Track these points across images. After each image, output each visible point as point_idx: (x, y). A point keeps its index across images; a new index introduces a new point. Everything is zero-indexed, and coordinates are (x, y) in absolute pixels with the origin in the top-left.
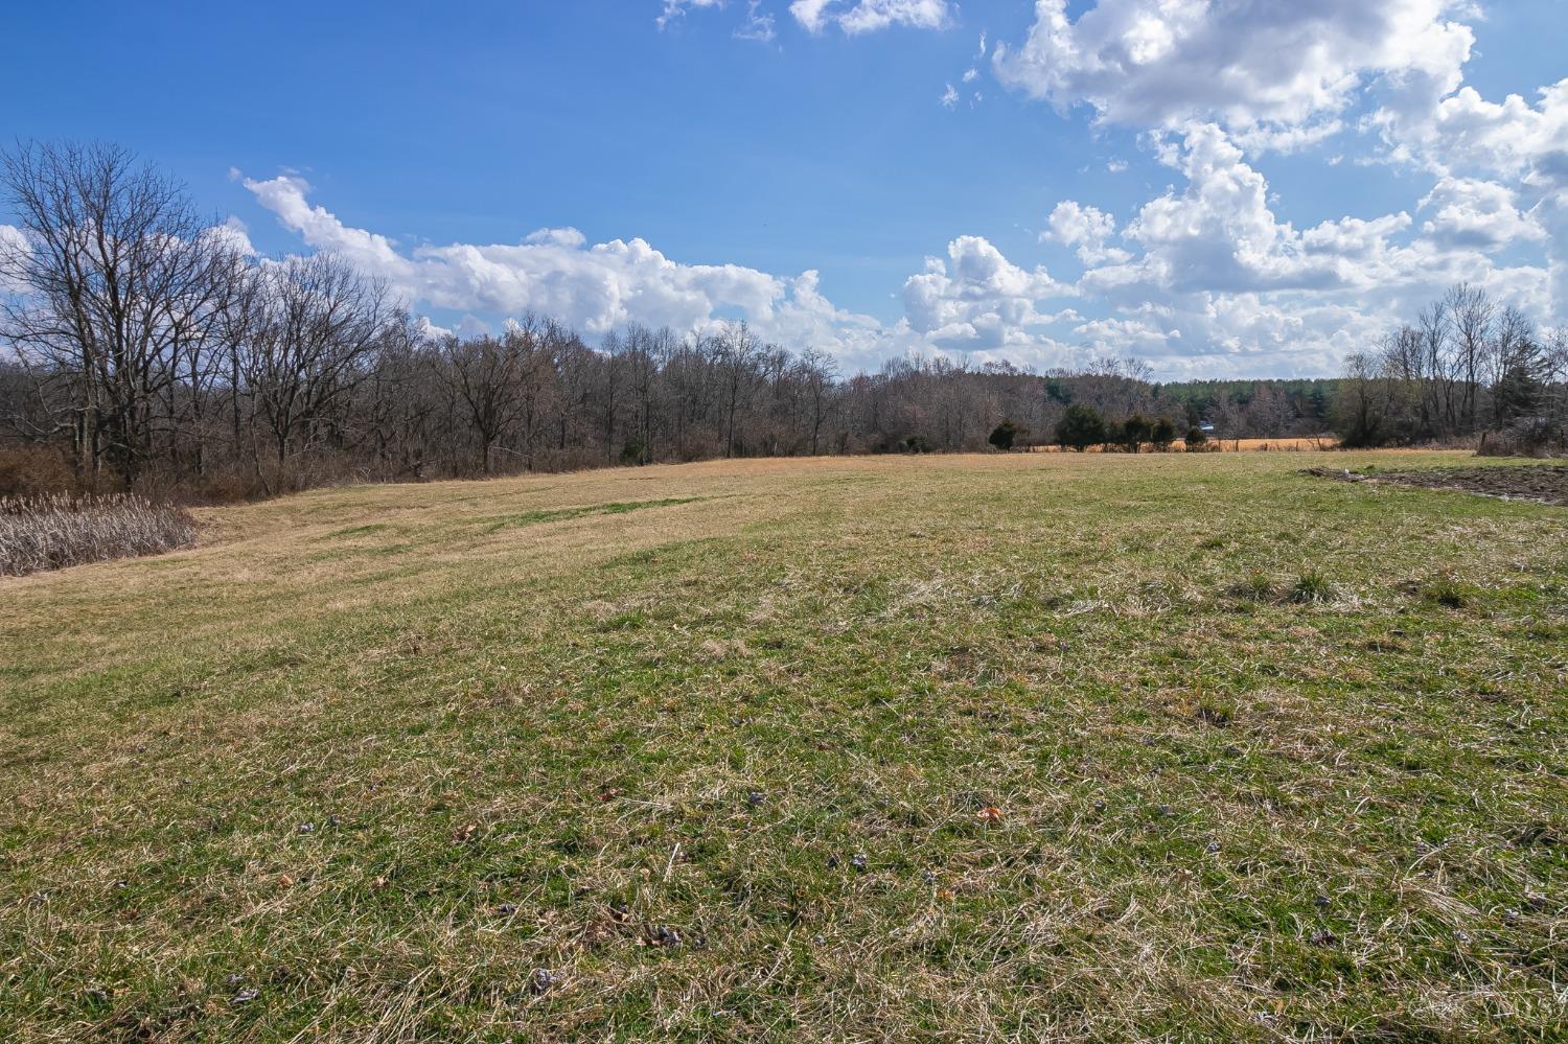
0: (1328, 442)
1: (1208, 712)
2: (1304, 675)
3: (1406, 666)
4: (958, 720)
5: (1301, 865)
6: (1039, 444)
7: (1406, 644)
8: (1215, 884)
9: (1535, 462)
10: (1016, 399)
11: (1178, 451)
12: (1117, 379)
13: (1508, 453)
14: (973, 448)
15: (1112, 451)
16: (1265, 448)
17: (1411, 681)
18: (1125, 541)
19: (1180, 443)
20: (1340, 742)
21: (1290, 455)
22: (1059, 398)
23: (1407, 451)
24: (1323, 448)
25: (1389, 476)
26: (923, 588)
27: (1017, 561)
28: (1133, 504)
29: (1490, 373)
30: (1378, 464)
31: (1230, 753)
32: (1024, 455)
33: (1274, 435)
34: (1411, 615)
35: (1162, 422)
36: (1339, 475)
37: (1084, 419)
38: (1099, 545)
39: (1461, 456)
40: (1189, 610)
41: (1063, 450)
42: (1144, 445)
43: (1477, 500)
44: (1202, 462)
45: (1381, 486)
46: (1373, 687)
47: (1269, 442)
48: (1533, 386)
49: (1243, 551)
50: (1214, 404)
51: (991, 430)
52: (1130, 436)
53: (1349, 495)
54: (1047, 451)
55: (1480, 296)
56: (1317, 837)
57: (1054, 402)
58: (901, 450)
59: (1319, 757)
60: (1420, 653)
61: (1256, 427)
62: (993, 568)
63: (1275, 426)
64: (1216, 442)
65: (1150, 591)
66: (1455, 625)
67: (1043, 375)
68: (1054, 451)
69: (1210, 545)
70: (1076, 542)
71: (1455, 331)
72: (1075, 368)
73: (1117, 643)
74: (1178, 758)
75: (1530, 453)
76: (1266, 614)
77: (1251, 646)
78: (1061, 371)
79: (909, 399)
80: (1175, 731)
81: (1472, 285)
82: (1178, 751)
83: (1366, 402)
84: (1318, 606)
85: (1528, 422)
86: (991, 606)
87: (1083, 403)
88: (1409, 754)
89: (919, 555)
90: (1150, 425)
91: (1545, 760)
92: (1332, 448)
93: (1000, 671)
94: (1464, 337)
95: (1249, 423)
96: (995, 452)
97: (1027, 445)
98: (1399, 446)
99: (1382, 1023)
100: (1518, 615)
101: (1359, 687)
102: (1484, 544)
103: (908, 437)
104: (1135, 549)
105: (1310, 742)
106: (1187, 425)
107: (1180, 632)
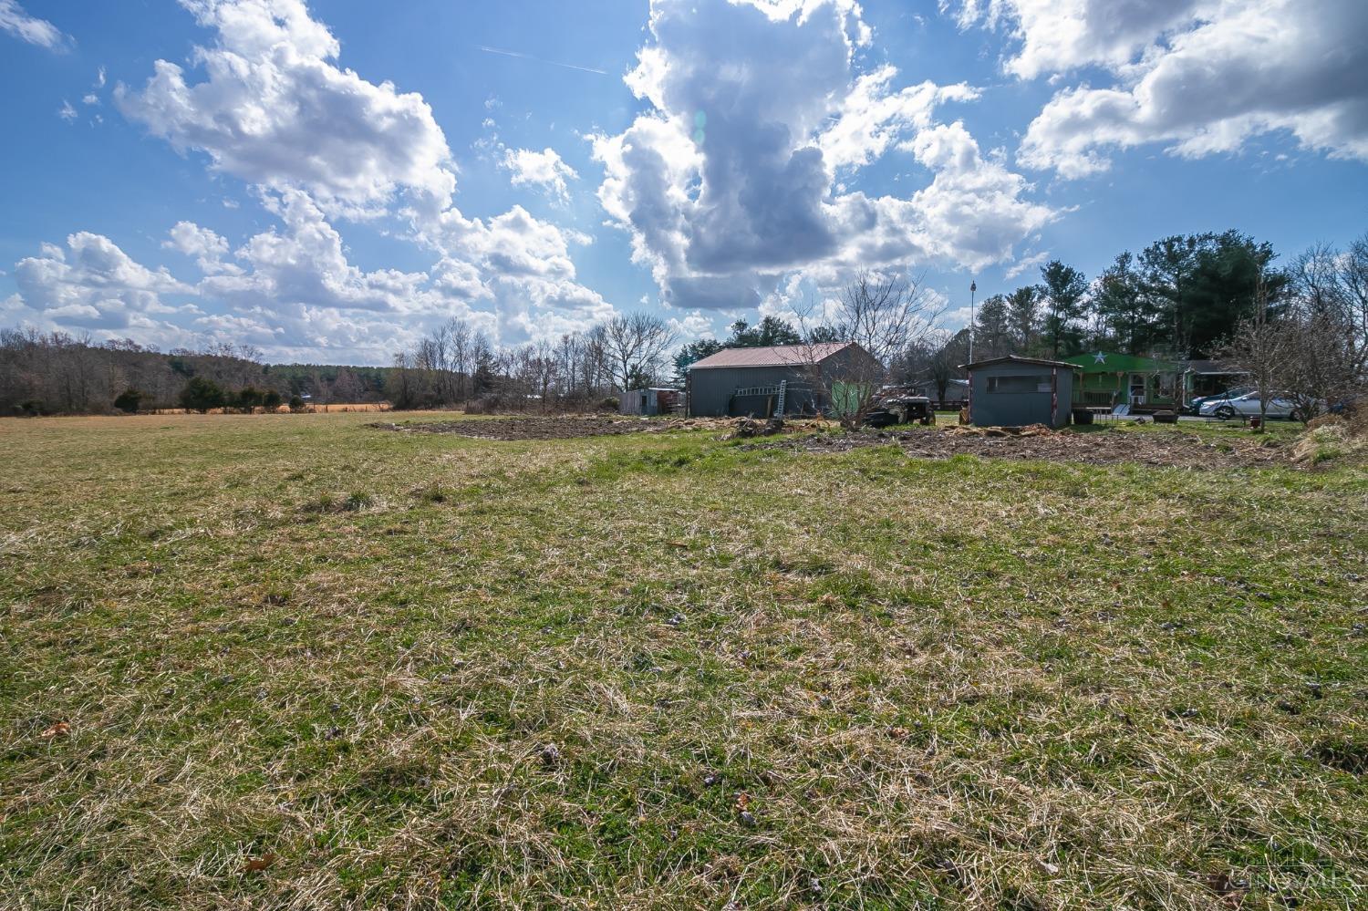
0: (386, 406)
1: (273, 597)
2: (345, 558)
3: (409, 541)
4: (35, 653)
5: (324, 688)
6: (164, 408)
7: (408, 528)
8: (260, 723)
9: (490, 417)
10: (140, 371)
11: (283, 412)
12: (234, 360)
13: (479, 413)
14: (98, 410)
15: (231, 413)
16: (346, 410)
17: (408, 550)
18: (227, 480)
19: (286, 407)
20: (362, 598)
21: (361, 414)
22: (182, 371)
23: (430, 412)
24: (382, 410)
25: (417, 427)
26: (13, 538)
27: (122, 504)
28: (242, 451)
29: (471, 368)
30: (412, 420)
31: (287, 623)
32: (150, 417)
33: (352, 402)
34: (416, 510)
35: (271, 392)
36: (390, 427)
37: (204, 389)
38: (206, 485)
39: (457, 415)
40: (270, 525)
41: (188, 413)
42: (257, 408)
43: (463, 439)
44: (302, 420)
45: (412, 434)
46: (386, 558)
47: (348, 406)
48: (489, 376)
49: (317, 480)
50: (310, 380)
51: (116, 396)
52: (245, 402)
53: (394, 439)
54: (173, 413)
55: (463, 326)
56: (338, 666)
57: (179, 375)
58: (15, 413)
59: (347, 611)
60: (416, 532)
61: (339, 397)
62: (96, 512)
63: (353, 396)
64: (311, 406)
65: (242, 516)
66: (437, 513)
67: (168, 353)
68: (179, 413)
69: (293, 478)
70: (183, 483)
71: (452, 344)
72: (197, 350)
73: (206, 559)
74: (245, 637)
75: (490, 413)
76: (326, 522)
77: (311, 544)
78: (184, 351)
79: (23, 367)
80: (246, 617)
81: (460, 319)
82: (246, 631)
83: (406, 383)
84: (363, 511)
85: (488, 396)
86: (91, 545)
87: (205, 377)
88: (402, 596)
89: (15, 509)
90: (261, 394)
91: (472, 581)
92: (387, 410)
93: (90, 600)
94: (456, 348)
95: (335, 393)
96: (121, 414)
97: (153, 409)
98: (426, 409)
99: (364, 775)
100: (469, 502)
101: (378, 559)
102: (460, 464)
103: (23, 401)
104: (234, 486)
105: (341, 602)
106: (290, 394)
107: (260, 543)
